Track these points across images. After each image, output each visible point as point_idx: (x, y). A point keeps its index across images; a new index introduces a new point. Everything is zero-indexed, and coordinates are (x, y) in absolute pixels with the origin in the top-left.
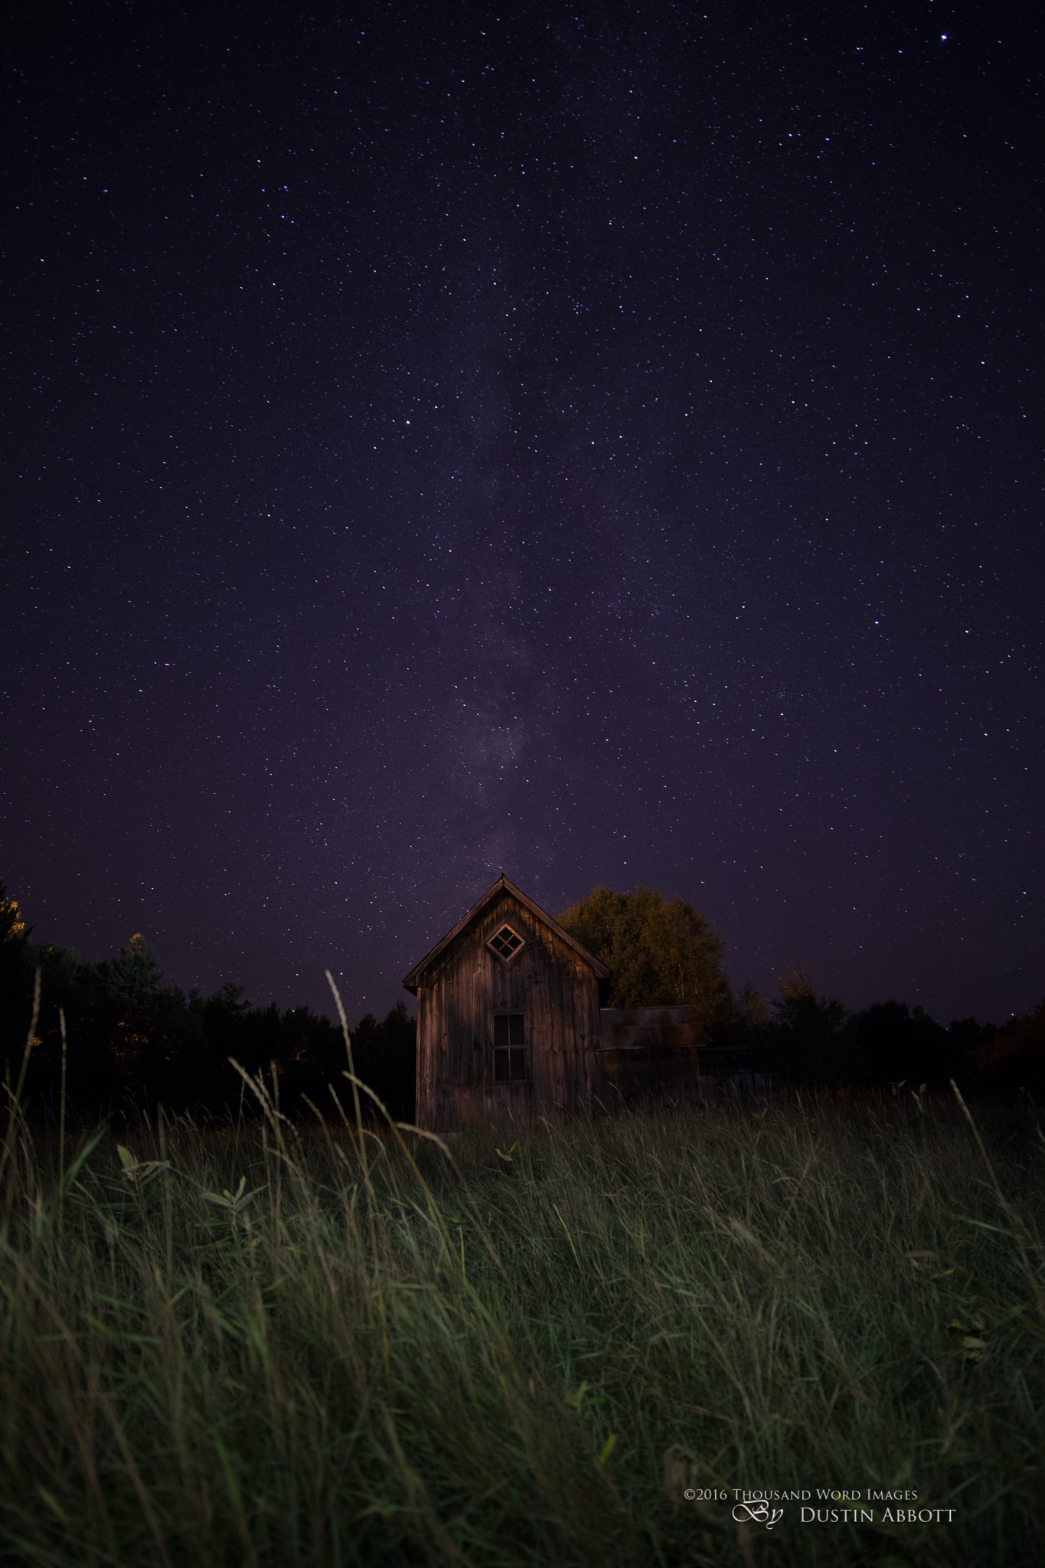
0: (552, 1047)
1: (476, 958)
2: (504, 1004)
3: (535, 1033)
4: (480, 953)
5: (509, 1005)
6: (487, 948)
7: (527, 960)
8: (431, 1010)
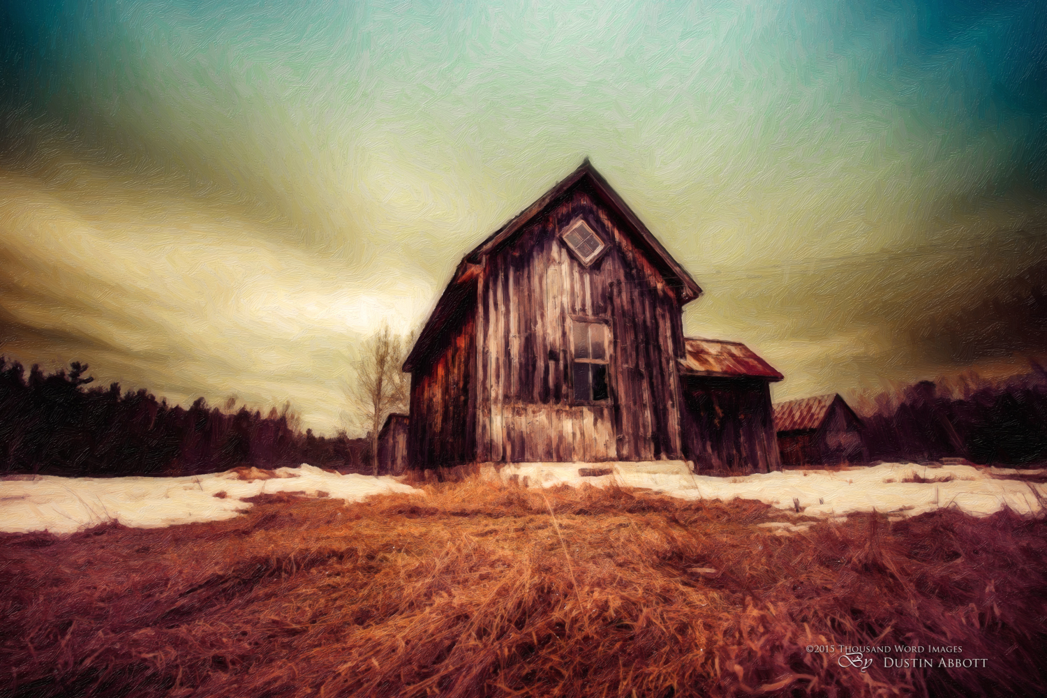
0: (637, 365)
1: (550, 249)
2: (583, 310)
3: (619, 349)
4: (555, 248)
5: (589, 312)
6: (563, 244)
7: (608, 265)
8: (496, 304)
